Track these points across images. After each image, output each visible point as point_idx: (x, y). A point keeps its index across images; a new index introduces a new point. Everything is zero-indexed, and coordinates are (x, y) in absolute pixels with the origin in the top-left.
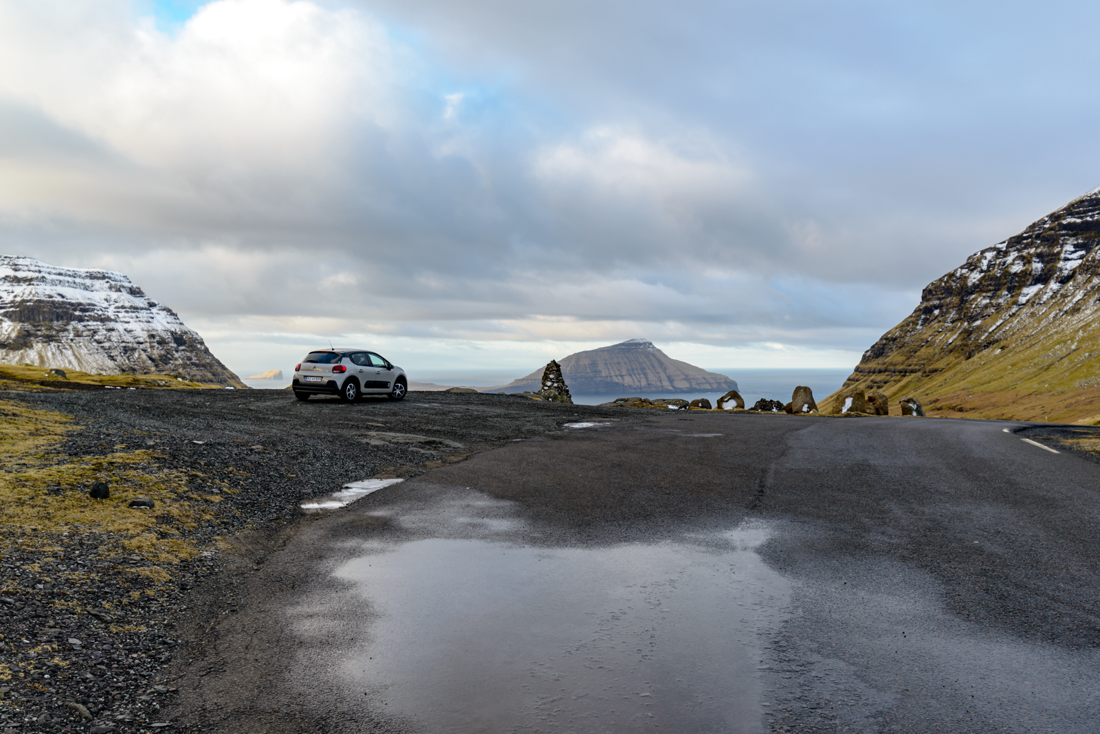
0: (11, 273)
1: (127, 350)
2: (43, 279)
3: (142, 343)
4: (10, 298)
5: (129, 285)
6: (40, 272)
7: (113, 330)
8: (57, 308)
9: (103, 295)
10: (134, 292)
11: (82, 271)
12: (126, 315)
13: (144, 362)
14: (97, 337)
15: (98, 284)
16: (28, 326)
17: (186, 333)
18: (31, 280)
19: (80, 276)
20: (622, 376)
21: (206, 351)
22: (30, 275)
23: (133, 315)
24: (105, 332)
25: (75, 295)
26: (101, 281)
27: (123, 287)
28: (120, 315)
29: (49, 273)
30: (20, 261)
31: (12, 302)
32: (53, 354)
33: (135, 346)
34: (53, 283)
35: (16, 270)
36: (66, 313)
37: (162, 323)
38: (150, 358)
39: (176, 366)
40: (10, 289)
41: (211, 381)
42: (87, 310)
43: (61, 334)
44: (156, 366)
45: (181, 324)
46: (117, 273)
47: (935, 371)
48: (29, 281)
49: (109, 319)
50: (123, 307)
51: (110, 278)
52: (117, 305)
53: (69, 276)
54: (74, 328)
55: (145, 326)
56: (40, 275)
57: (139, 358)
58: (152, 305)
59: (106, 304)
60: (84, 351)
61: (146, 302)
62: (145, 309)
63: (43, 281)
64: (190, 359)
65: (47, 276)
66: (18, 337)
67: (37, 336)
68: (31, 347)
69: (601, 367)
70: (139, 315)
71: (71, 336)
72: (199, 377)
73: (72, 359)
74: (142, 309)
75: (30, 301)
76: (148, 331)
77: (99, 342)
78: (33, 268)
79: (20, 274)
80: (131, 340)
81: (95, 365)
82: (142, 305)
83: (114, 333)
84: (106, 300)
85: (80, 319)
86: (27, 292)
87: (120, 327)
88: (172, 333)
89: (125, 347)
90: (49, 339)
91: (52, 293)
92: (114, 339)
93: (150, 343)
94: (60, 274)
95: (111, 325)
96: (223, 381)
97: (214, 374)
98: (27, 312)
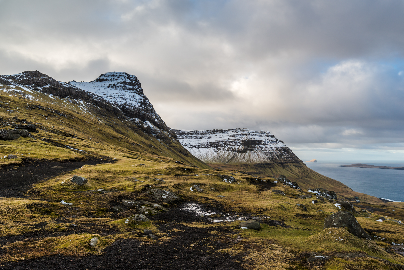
0: (242, 133)
1: (271, 153)
2: (249, 134)
3: (274, 151)
4: (242, 139)
5: (271, 135)
6: (249, 132)
7: (267, 147)
8: (253, 142)
9: (264, 138)
10: (273, 137)
11: (259, 131)
13: (275, 157)
14: (263, 150)
15: (263, 135)
17: (287, 148)
18: (247, 134)
19: (258, 133)
21: (293, 153)
22: (246, 133)
23: (272, 143)
24: (265, 148)
25: (257, 138)
26: (264, 134)
27: (269, 135)
28: (269, 143)
29: (251, 132)
30: (244, 130)
31: (242, 140)
32: (252, 154)
33: (273, 152)
34: (252, 135)
35: (243, 132)
36: (255, 143)
37: (280, 145)
38: (277, 155)
39: (284, 158)
40: (242, 137)
41: (294, 162)
42: (260, 142)
43: (254, 149)
44: (279, 158)
45: (285, 145)
46: (268, 132)
48: (246, 135)
49: (266, 144)
50: (269, 141)
51: (266, 133)
53: (256, 133)
54: (257, 147)
56: (249, 133)
57: (274, 155)
58: (277, 140)
59: (265, 140)
60: (259, 153)
61: (275, 139)
62: (275, 141)
64: (288, 156)
65: (250, 133)
66: (243, 149)
67: (248, 149)
68: (247, 152)
70: (274, 143)
71: (256, 149)
72: (291, 161)
73: (257, 155)
74: (274, 141)
75: (246, 140)
76: (276, 148)
77: (263, 151)
78: (247, 131)
79: (244, 133)
80: (272, 150)
81: (262, 157)
82: (274, 140)
83: (267, 148)
84: (265, 139)
85: (259, 145)
86: (246, 138)
87: (268, 146)
88: (283, 148)
89: (270, 152)
90: (251, 150)
91: (252, 138)
93: (277, 151)
94: (253, 133)
95: (266, 146)
96: (298, 163)
97: (295, 160)
98: (246, 143)
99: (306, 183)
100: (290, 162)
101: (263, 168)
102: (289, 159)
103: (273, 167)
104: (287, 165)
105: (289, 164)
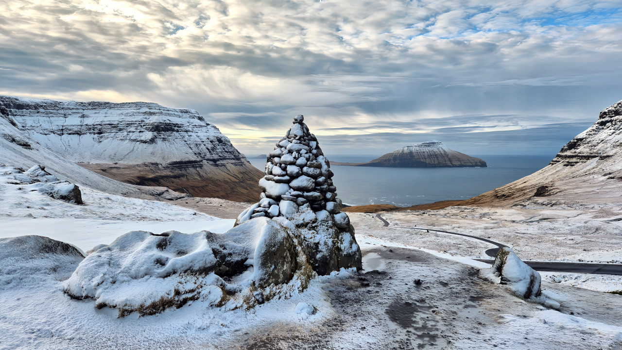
2: (161, 113)
3: (203, 142)
5: (198, 116)
9: (186, 120)
10: (201, 119)
11: (178, 109)
12: (197, 129)
13: (204, 150)
16: (155, 133)
17: (222, 137)
19: (177, 112)
20: (425, 159)
21: (231, 145)
22: (156, 111)
23: (200, 129)
24: (188, 137)
25: (175, 120)
26: (186, 114)
27: (195, 116)
28: (194, 129)
30: (152, 105)
31: (149, 123)
32: (166, 146)
34: (166, 114)
35: (150, 109)
36: (171, 128)
37: (212, 133)
38: (207, 148)
39: (218, 152)
40: (148, 117)
41: (234, 159)
42: (180, 127)
43: (169, 137)
44: (210, 152)
45: (220, 133)
46: (192, 110)
47: (608, 156)
48: (155, 114)
49: (189, 131)
50: (195, 125)
51: (190, 112)
52: (193, 124)
53: (173, 111)
54: (175, 135)
55: (205, 134)
57: (202, 148)
58: (208, 124)
59: (188, 124)
60: (179, 145)
61: (205, 123)
62: (205, 126)
64: (224, 149)
65: (163, 111)
66: (151, 138)
67: (159, 138)
68: (157, 143)
71: (173, 138)
72: (228, 157)
75: (156, 123)
77: (185, 141)
78: (157, 108)
79: (152, 111)
80: (199, 140)
81: (184, 151)
83: (191, 137)
85: (177, 131)
86: (155, 119)
87: (194, 134)
88: (216, 137)
89: (196, 143)
90: (164, 140)
91: (165, 119)
92: (191, 140)
93: (207, 142)
94: (169, 110)
96: (239, 159)
97: (234, 156)
98: (157, 128)
101: (185, 168)
102: (226, 155)
103: (201, 166)
104: (222, 163)
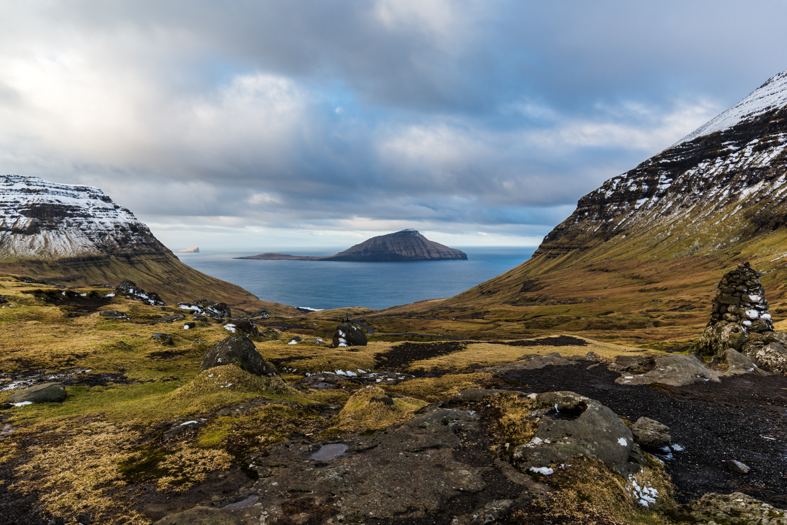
0: (26, 187)
1: (101, 235)
2: (46, 191)
3: (110, 231)
4: (25, 202)
5: (102, 195)
6: (44, 186)
7: (92, 222)
8: (55, 209)
9: (85, 201)
10: (106, 199)
11: (72, 186)
12: (100, 213)
13: (112, 242)
14: (81, 227)
15: (82, 194)
16: (37, 220)
17: (138, 224)
18: (39, 191)
19: (70, 189)
20: (401, 251)
21: (151, 235)
22: (38, 188)
23: (105, 213)
24: (87, 224)
25: (67, 201)
26: (84, 192)
27: (98, 196)
28: (96, 213)
29: (50, 187)
30: (31, 180)
31: (26, 205)
32: (53, 237)
33: (106, 232)
34: (53, 193)
35: (28, 185)
36: (62, 212)
37: (123, 218)
38: (116, 240)
39: (132, 244)
40: (25, 196)
41: (154, 254)
43: (59, 225)
44: (120, 245)
45: (135, 219)
46: (94, 187)
47: (587, 248)
48: (37, 192)
49: (89, 216)
50: (98, 208)
51: (89, 190)
52: (94, 207)
53: (64, 189)
54: (67, 222)
55: (113, 220)
56: (44, 188)
57: (109, 240)
58: (117, 207)
59: (87, 207)
60: (73, 235)
61: (113, 206)
62: (113, 210)
63: (46, 192)
64: (141, 240)
65: (49, 189)
66: (30, 226)
67: (43, 226)
68: (39, 233)
69: (389, 245)
70: (108, 213)
71: (65, 226)
72: (147, 251)
73: (66, 240)
74: (110, 209)
75: (38, 204)
76: (115, 223)
77: (83, 230)
78: (39, 184)
79: (31, 188)
80: (104, 228)
81: (80, 244)
82: (110, 207)
83: (92, 224)
84: (87, 204)
85: (71, 216)
86: (36, 199)
87: (96, 220)
88: (129, 224)
89: (99, 233)
90: (50, 228)
91: (52, 200)
92: (92, 228)
93: (116, 230)
94: (57, 188)
95: (91, 219)
96: (162, 254)
97: (156, 250)
98: (34, 211)
99: (177, 292)
100: (146, 254)
101: (83, 267)
102: (144, 248)
103: (107, 265)
104: (139, 259)
105: (143, 258)
